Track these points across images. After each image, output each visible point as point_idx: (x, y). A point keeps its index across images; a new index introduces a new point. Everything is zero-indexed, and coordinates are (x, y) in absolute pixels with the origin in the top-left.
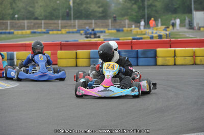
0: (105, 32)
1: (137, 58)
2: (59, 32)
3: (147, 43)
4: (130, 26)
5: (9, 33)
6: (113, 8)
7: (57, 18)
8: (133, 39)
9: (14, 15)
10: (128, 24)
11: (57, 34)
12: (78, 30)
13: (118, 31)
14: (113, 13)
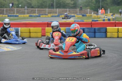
0: (75, 16)
1: (95, 32)
2: (46, 16)
3: (101, 23)
4: (91, 13)
5: (16, 16)
6: (80, 1)
7: (46, 7)
8: (93, 21)
9: (18, 4)
10: (89, 12)
11: (46, 17)
12: (58, 15)
13: (83, 16)
14: (81, 5)
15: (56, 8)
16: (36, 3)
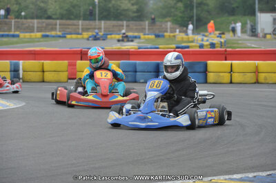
0: (139, 38)
2: (79, 36)
3: (195, 53)
4: (173, 31)
5: (14, 36)
6: (151, 6)
7: (77, 17)
8: (177, 47)
9: (19, 12)
10: (171, 28)
11: (77, 39)
12: (104, 34)
13: (157, 36)
14: (152, 13)
15: (99, 20)
16: (57, 8)
